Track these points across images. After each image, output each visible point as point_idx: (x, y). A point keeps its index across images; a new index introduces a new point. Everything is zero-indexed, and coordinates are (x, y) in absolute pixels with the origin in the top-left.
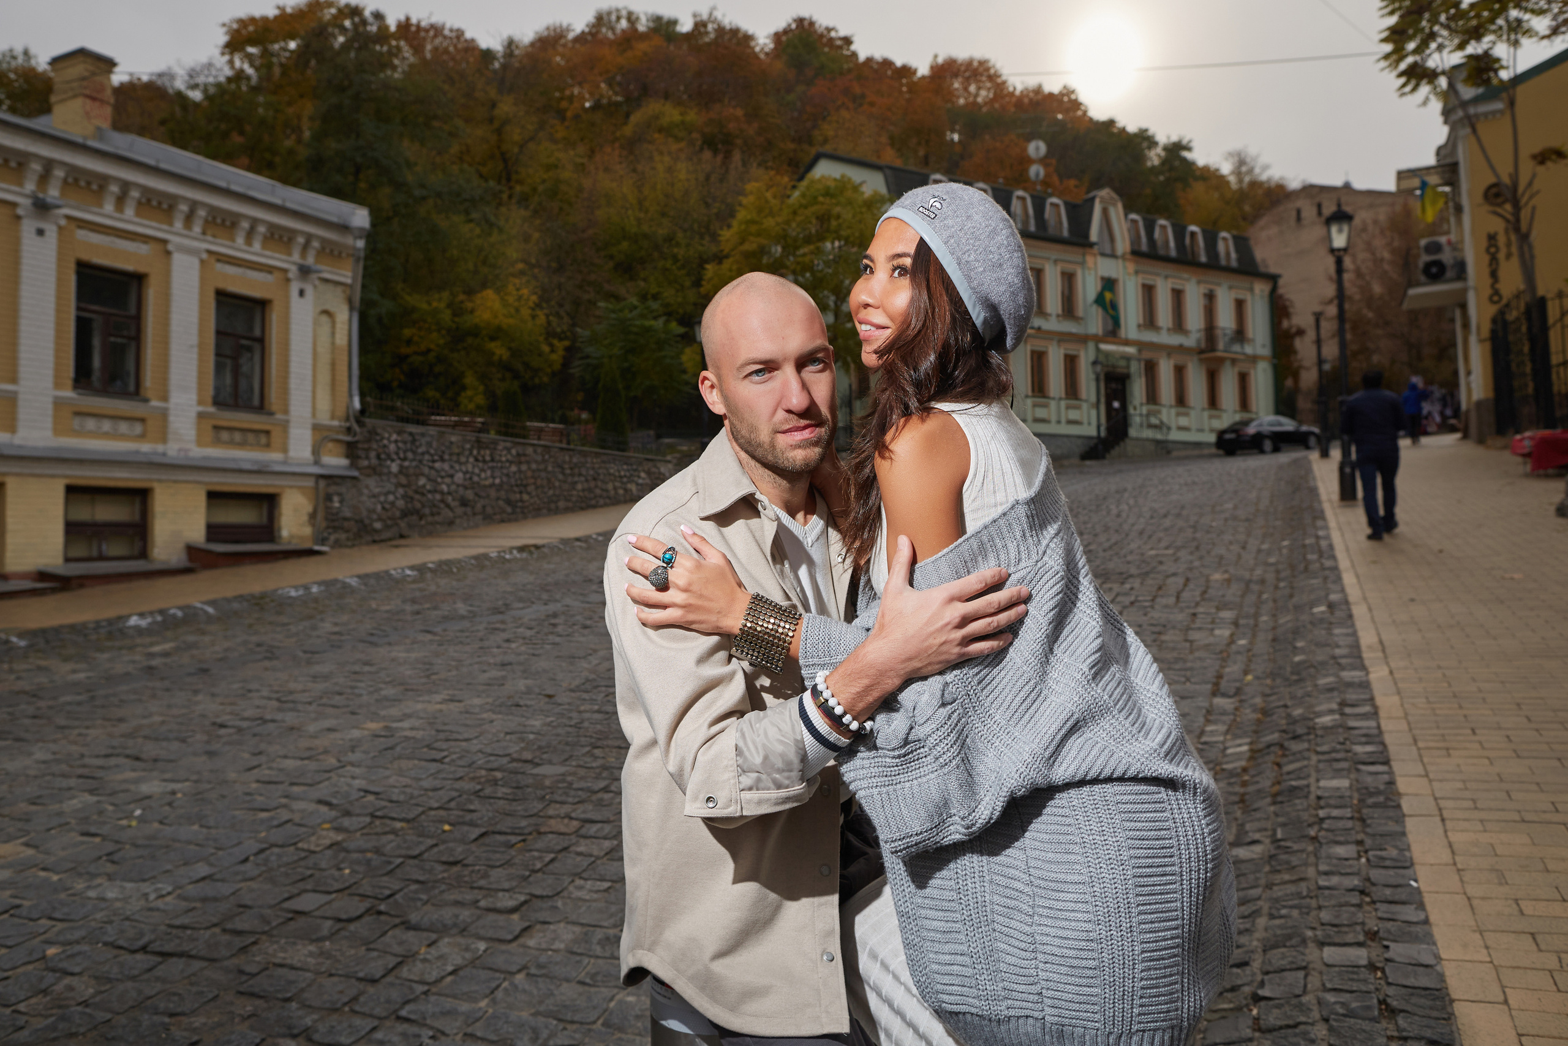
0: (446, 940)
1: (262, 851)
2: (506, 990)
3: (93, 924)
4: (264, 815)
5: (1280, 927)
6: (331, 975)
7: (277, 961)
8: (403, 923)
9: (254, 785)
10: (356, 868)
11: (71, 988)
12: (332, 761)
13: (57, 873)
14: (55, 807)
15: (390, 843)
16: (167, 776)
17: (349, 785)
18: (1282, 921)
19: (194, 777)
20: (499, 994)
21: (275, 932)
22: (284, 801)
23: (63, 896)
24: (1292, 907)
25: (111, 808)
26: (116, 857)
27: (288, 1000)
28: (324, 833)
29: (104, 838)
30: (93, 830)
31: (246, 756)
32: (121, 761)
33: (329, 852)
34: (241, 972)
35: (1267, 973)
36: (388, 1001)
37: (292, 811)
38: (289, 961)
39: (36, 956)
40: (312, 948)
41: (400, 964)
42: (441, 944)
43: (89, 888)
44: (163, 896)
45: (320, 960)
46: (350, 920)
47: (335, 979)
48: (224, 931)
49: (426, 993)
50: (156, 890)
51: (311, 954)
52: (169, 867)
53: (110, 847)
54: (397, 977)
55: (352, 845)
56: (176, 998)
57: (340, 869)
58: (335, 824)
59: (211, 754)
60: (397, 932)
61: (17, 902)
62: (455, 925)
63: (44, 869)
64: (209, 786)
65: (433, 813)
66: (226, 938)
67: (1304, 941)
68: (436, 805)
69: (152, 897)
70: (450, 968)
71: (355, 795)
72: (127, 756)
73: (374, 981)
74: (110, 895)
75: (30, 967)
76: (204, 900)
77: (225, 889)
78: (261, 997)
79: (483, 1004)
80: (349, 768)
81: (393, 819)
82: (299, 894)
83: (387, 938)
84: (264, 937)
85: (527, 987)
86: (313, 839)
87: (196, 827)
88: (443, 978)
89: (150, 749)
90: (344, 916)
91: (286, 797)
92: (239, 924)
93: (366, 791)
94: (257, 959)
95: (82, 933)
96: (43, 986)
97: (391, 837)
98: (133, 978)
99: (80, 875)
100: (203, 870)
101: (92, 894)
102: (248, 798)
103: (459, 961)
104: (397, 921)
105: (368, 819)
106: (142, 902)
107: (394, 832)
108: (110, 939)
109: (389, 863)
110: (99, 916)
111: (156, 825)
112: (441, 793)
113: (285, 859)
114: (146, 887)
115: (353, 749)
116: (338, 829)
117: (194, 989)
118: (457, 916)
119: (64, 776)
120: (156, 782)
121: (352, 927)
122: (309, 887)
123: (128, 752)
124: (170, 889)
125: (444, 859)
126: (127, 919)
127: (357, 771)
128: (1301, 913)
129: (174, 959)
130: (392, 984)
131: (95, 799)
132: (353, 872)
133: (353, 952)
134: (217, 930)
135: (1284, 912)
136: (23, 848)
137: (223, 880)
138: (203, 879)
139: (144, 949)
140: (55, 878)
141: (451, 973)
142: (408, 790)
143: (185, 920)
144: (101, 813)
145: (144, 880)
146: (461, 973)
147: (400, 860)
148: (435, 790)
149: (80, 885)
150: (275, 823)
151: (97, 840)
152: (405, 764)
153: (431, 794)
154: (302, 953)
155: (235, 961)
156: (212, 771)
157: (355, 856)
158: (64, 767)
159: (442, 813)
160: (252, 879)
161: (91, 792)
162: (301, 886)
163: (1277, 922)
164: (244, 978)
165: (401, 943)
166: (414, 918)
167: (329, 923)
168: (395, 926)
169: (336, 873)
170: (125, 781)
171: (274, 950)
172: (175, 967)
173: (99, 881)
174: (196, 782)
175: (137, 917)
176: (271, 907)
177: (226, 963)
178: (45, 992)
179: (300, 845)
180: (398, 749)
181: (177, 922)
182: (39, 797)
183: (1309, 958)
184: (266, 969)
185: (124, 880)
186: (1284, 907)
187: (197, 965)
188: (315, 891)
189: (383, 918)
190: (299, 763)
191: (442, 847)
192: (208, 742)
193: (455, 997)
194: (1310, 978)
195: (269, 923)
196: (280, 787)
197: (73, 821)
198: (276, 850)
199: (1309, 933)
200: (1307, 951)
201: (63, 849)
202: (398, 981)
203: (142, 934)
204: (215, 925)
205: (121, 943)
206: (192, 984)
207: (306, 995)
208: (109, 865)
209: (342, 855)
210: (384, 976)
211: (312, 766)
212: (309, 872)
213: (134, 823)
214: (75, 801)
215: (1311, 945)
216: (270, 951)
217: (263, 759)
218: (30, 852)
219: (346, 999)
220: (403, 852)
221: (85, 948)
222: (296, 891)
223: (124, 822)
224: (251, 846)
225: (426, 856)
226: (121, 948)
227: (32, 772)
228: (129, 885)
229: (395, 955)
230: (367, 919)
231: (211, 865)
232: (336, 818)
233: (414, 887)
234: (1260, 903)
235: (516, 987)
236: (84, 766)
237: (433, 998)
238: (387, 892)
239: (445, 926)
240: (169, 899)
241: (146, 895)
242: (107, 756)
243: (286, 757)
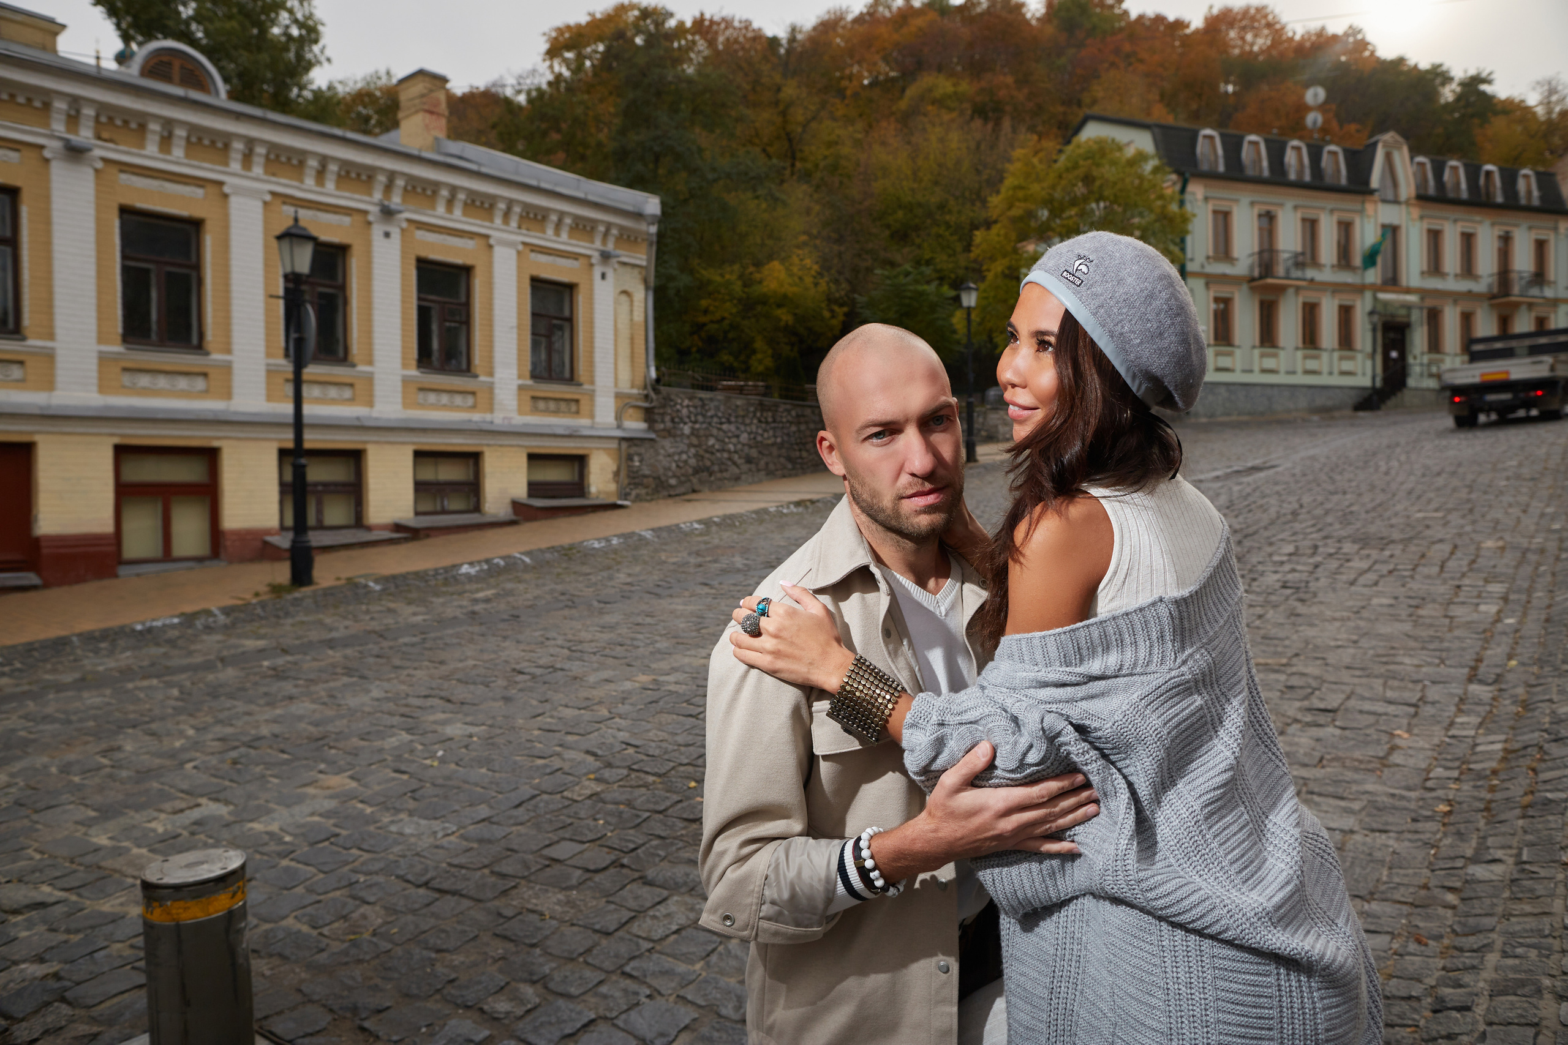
0: (675, 898)
1: (534, 797)
2: (720, 954)
3: (391, 857)
4: (540, 762)
5: (1515, 969)
6: (573, 925)
7: (530, 906)
8: (641, 878)
9: (536, 732)
10: (609, 819)
11: (364, 917)
12: (604, 712)
13: (371, 806)
14: (378, 744)
15: (641, 797)
16: (469, 719)
17: (614, 737)
18: (1517, 961)
19: (489, 722)
20: (714, 958)
21: (533, 878)
22: (558, 749)
23: (372, 828)
24: (1529, 946)
25: (420, 747)
26: (417, 795)
27: (533, 946)
28: (587, 783)
29: (411, 775)
30: (403, 768)
31: (534, 703)
32: (436, 702)
33: (589, 802)
34: (500, 915)
35: (1490, 1024)
36: (617, 956)
37: (564, 760)
38: (539, 908)
39: (344, 883)
40: (561, 896)
41: (632, 918)
42: (669, 902)
43: (392, 822)
44: (448, 835)
45: (566, 909)
46: (597, 871)
47: (575, 929)
48: (492, 872)
49: (649, 951)
50: (444, 829)
51: (559, 903)
52: (457, 807)
53: (415, 785)
54: (629, 933)
55: (608, 797)
56: (443, 935)
57: (596, 820)
58: (598, 775)
59: (507, 699)
60: (633, 886)
61: (337, 830)
62: (685, 883)
63: (362, 802)
64: (499, 731)
65: (682, 768)
66: (493, 879)
67: (1539, 991)
68: (686, 761)
69: (440, 835)
70: (674, 927)
71: (618, 747)
72: (442, 698)
73: (608, 934)
74: (408, 831)
75: (338, 893)
76: (481, 841)
77: (498, 832)
78: (512, 941)
79: (698, 966)
80: (617, 720)
81: (647, 773)
82: (558, 842)
83: (624, 893)
84: (523, 882)
85: (739, 953)
86: (577, 788)
87: (484, 770)
88: (667, 936)
89: (461, 692)
90: (592, 867)
91: (561, 745)
92: (506, 868)
93: (628, 744)
94: (514, 903)
95: (381, 865)
96: (344, 913)
97: (643, 790)
98: (414, 912)
99: (387, 809)
100: (484, 811)
101: (393, 828)
102: (529, 745)
103: (683, 921)
104: (636, 875)
105: (625, 772)
106: (431, 840)
107: (646, 786)
108: (401, 873)
109: (638, 816)
110: (396, 849)
111: (453, 766)
112: (691, 749)
113: (551, 807)
114: (436, 825)
115: (623, 700)
116: (598, 780)
117: (459, 927)
118: (687, 875)
119: (391, 714)
120: (459, 725)
121: (597, 878)
122: (567, 836)
123: (443, 694)
124: (454, 829)
125: (685, 816)
126: (418, 854)
127: (623, 723)
128: (1540, 955)
129: (449, 897)
130: (622, 939)
131: (410, 737)
132: (607, 823)
133: (594, 903)
134: (486, 871)
135: (1520, 951)
136: (348, 781)
137: (497, 823)
138: (483, 820)
139: (426, 884)
140: (369, 810)
141: (675, 932)
142: (664, 745)
143: (462, 860)
144: (412, 751)
145: (436, 819)
146: (684, 933)
147: (647, 814)
148: (687, 745)
149: (386, 819)
150: (548, 770)
151: (405, 777)
152: (665, 718)
153: (683, 749)
154: (551, 902)
155: (497, 903)
156: (504, 717)
157: (610, 807)
158: (391, 706)
159: (690, 769)
160: (521, 824)
161: (409, 730)
162: (561, 833)
163: (1510, 962)
164: (502, 920)
165: (636, 898)
166: (651, 873)
167: (579, 872)
168: (634, 880)
169: (592, 823)
170: (435, 722)
171: (530, 896)
172: (450, 901)
173: (402, 816)
174: (491, 726)
175: (425, 853)
176: (533, 852)
177: (489, 905)
178: (345, 918)
179: (565, 794)
180: (661, 703)
181: (456, 861)
182: (369, 733)
183: (1543, 1013)
184: (520, 913)
185: (420, 817)
186: (1521, 945)
187: (466, 903)
188: (571, 840)
189: (625, 871)
190: (576, 712)
191: (685, 804)
192: (506, 688)
193: (674, 956)
194: (1541, 1038)
195: (528, 868)
196: (557, 735)
197: (389, 758)
198: (545, 797)
199: (1547, 982)
200: (1542, 1004)
201: (379, 784)
202: (628, 936)
203: (426, 870)
204: (485, 867)
205: (410, 877)
206: (459, 922)
207: (549, 943)
208: (411, 801)
209: (600, 805)
210: (617, 930)
211: (586, 715)
212: (569, 821)
213: (436, 764)
214: (393, 739)
215: (1547, 996)
216: (526, 896)
217: (548, 706)
218: (354, 784)
219: (581, 950)
220: (651, 806)
221: (381, 879)
222: (556, 838)
223: (428, 762)
224: (526, 791)
225: (670, 812)
226: (408, 881)
227: (367, 709)
228: (423, 822)
229: (630, 910)
230: (612, 870)
231: (491, 807)
232: (600, 769)
233: (655, 842)
234: (1494, 936)
235: (729, 952)
236: (407, 706)
237: (655, 956)
238: (632, 846)
239: (676, 883)
240: (452, 838)
241: (435, 833)
242: (426, 697)
243: (566, 706)
